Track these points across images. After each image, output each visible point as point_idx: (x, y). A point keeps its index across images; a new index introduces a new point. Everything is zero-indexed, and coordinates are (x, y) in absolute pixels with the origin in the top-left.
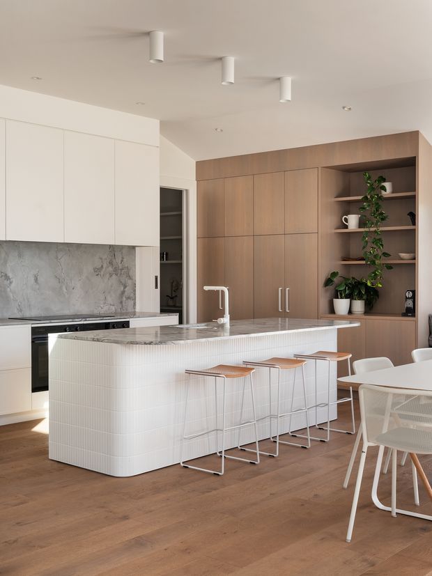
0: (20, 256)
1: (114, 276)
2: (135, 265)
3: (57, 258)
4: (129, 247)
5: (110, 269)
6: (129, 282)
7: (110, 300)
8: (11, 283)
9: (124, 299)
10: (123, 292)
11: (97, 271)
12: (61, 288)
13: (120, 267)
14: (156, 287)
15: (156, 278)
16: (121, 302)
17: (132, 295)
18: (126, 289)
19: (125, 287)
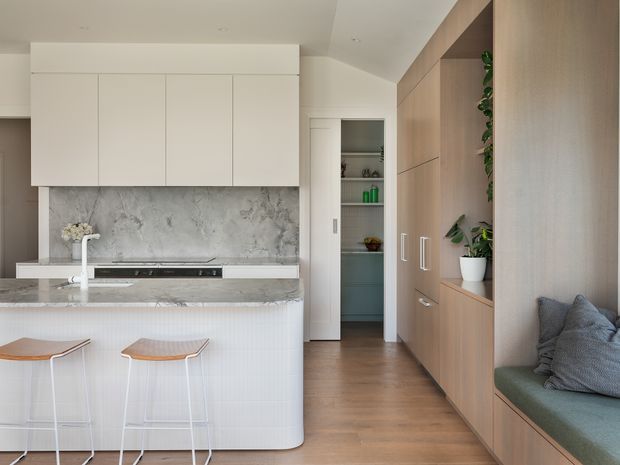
0: (151, 200)
1: (268, 219)
2: (298, 208)
3: (194, 201)
4: (289, 188)
5: (263, 212)
6: (290, 225)
7: (261, 244)
8: (141, 225)
9: (282, 243)
10: (280, 237)
11: (244, 214)
12: (199, 230)
13: (277, 209)
14: (335, 231)
15: (335, 221)
16: (278, 247)
17: (293, 239)
18: (285, 233)
19: (283, 230)
